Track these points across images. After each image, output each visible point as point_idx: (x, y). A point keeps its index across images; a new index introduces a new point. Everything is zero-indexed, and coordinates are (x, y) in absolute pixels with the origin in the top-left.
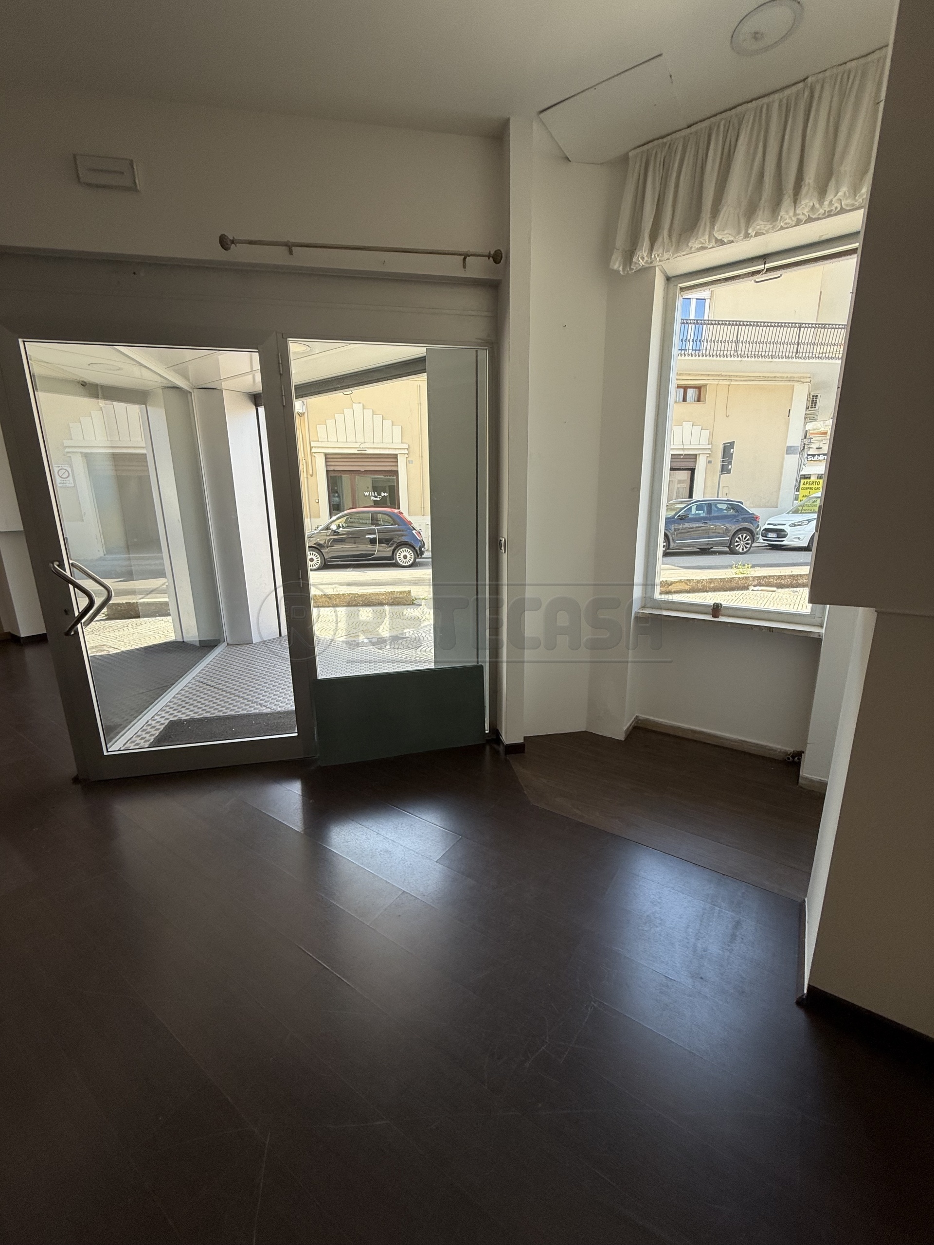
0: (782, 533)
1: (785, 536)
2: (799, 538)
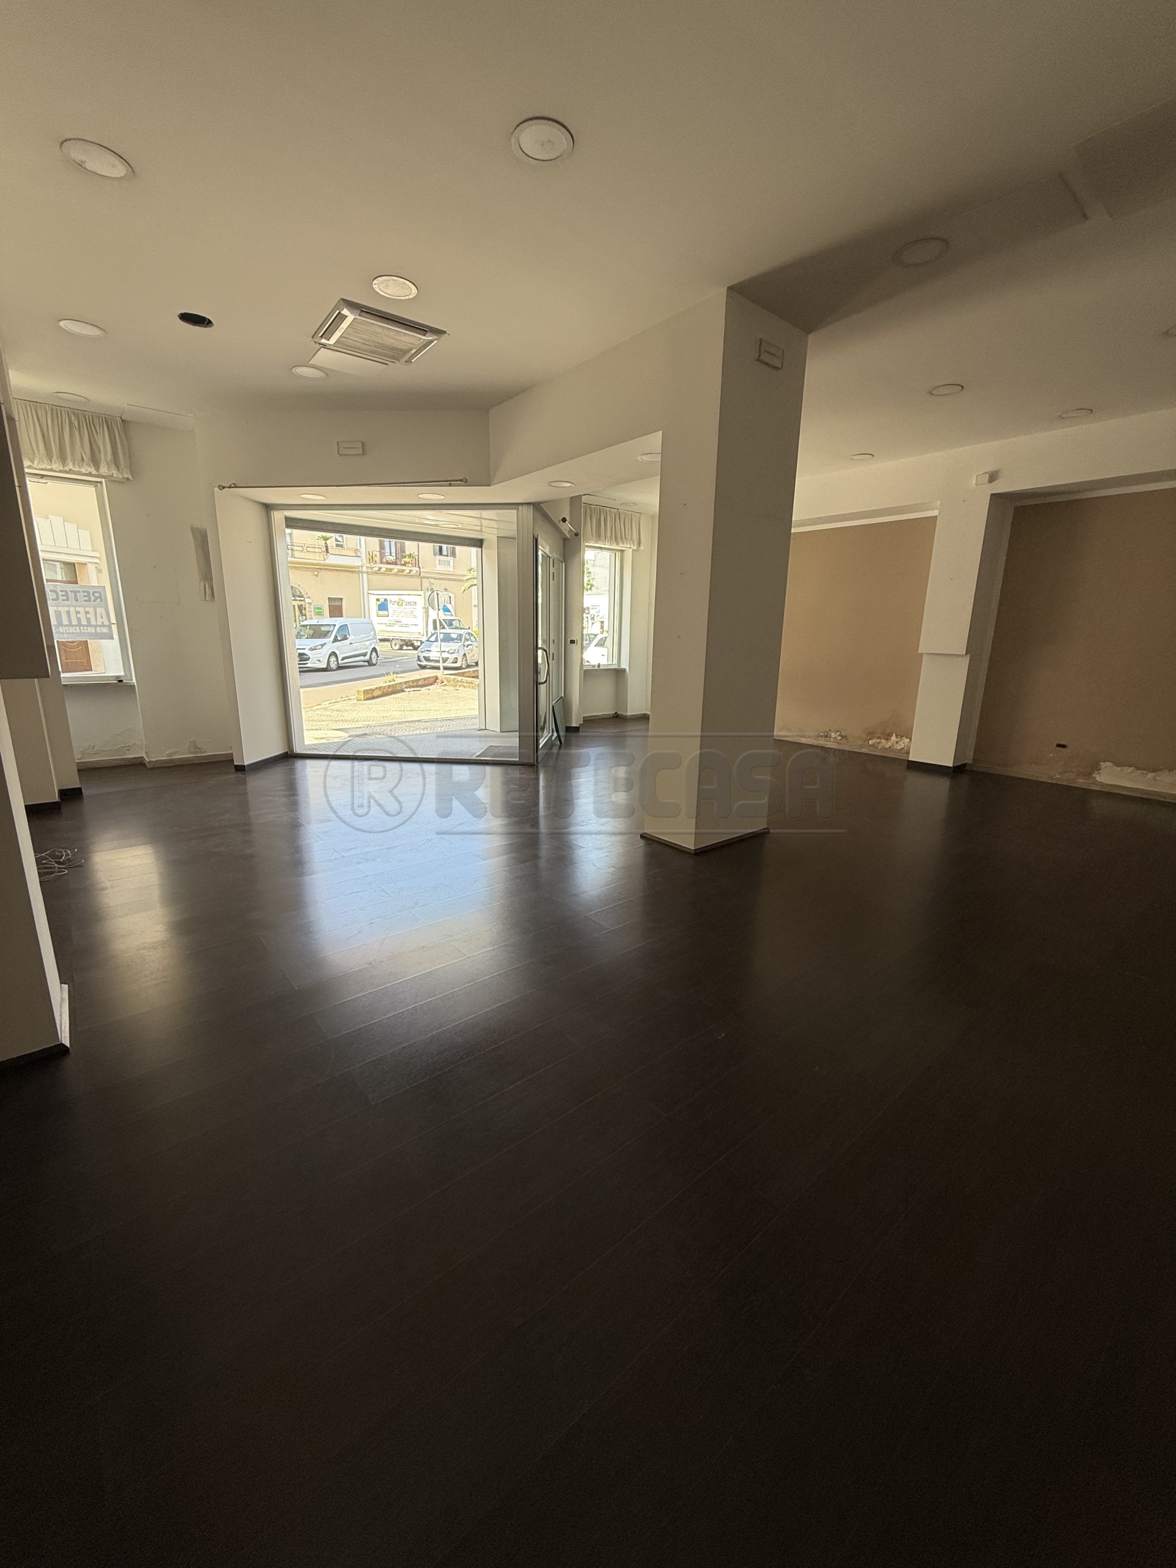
0: (305, 657)
1: (308, 659)
2: (319, 661)
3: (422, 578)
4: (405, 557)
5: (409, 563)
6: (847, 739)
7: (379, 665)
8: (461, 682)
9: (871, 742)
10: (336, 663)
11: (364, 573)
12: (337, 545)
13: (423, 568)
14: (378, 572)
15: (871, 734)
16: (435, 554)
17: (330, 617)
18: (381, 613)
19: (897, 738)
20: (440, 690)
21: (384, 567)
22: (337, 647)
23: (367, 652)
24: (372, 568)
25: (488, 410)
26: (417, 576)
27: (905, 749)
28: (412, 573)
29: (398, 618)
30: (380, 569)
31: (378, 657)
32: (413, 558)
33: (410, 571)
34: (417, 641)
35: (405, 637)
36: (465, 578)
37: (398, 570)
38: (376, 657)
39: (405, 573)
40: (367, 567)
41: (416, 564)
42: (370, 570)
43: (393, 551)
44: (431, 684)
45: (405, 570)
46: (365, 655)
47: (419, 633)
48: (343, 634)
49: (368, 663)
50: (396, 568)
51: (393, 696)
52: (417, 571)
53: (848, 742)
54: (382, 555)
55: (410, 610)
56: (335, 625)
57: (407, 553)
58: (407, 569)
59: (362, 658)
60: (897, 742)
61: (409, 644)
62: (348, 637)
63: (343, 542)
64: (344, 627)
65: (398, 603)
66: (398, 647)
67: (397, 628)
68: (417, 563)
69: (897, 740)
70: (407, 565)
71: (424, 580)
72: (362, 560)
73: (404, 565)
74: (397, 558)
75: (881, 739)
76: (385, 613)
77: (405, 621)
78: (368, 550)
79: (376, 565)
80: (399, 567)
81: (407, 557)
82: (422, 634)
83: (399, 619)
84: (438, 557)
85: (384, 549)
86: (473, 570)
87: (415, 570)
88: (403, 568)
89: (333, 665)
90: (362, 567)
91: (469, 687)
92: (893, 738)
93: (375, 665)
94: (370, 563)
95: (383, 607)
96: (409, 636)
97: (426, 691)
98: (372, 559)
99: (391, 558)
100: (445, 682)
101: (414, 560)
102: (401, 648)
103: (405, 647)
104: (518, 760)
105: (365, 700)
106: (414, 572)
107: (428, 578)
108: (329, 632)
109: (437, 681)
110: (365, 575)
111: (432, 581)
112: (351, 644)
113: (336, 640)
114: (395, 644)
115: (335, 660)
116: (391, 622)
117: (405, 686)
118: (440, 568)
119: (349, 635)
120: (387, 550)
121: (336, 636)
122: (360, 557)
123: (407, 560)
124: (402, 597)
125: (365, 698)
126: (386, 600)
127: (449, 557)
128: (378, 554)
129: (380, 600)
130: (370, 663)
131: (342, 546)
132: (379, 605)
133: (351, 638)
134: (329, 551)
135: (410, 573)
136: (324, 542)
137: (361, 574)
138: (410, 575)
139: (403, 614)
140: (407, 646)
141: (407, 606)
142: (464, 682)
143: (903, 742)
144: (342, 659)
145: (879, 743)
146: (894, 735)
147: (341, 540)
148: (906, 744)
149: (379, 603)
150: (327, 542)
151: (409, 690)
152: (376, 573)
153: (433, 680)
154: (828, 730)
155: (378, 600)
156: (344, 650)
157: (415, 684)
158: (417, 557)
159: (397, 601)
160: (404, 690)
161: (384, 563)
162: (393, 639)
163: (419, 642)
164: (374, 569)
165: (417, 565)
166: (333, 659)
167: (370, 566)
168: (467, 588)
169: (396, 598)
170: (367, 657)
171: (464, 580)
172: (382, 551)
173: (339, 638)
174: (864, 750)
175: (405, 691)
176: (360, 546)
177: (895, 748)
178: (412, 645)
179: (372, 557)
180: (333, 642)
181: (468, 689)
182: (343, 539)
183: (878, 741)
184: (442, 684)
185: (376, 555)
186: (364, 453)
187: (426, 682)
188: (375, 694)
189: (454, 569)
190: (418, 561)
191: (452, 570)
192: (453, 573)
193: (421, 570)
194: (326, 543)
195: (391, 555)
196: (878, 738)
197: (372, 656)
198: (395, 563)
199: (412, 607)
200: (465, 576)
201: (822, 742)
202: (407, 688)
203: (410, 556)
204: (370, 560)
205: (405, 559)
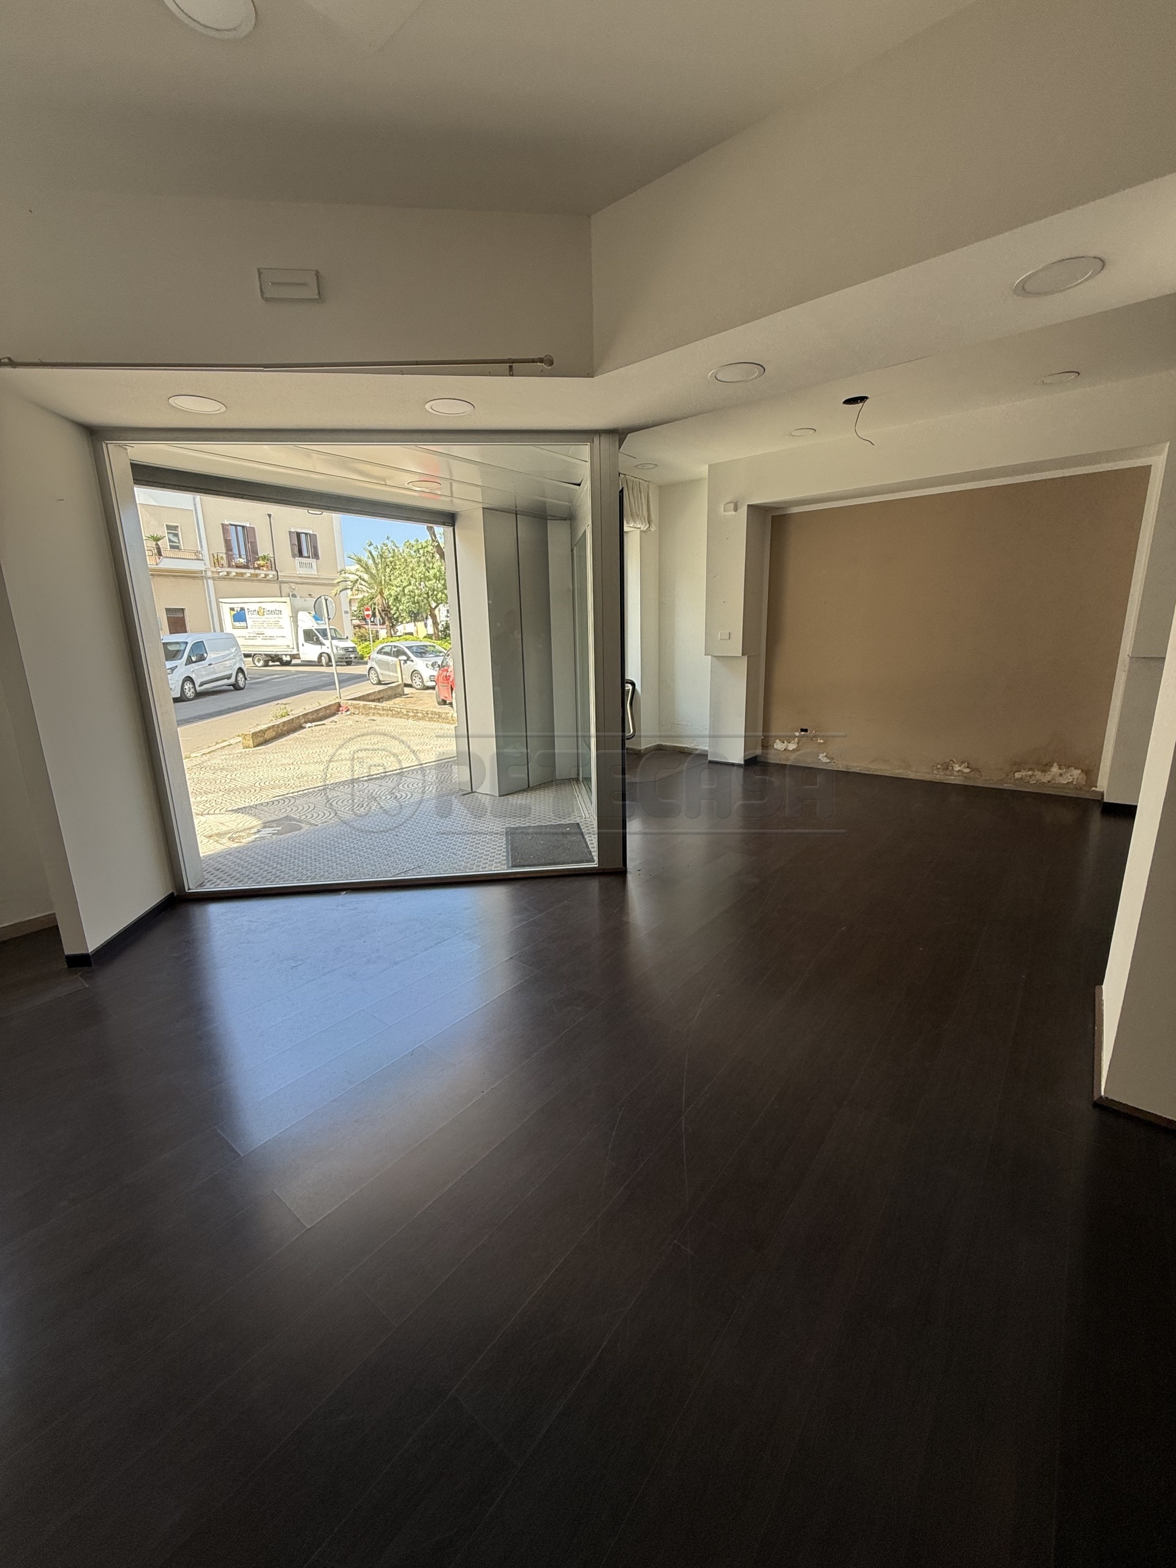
3: (280, 583)
4: (258, 559)
5: (262, 566)
6: (980, 772)
7: (247, 689)
8: (375, 708)
9: (1017, 775)
10: (192, 690)
11: (209, 578)
12: (172, 547)
13: (280, 571)
14: (228, 577)
15: (1019, 765)
16: (294, 556)
17: (171, 633)
18: (237, 624)
19: (1060, 769)
20: (350, 722)
21: (234, 572)
22: (194, 671)
23: (232, 674)
24: (219, 572)
25: (589, 216)
26: (274, 581)
27: (1074, 783)
28: (268, 578)
29: (259, 630)
30: (228, 573)
31: (246, 679)
32: (268, 560)
33: (266, 575)
34: (286, 655)
35: (272, 651)
36: (336, 581)
37: (251, 574)
38: (243, 679)
39: (260, 577)
40: (212, 572)
41: (271, 567)
42: (216, 575)
43: (243, 552)
44: (334, 714)
45: (260, 574)
46: (229, 677)
47: (288, 646)
48: (199, 653)
49: (234, 687)
50: (248, 572)
51: (291, 736)
52: (273, 575)
53: (981, 776)
54: (230, 558)
55: (274, 620)
56: (186, 643)
57: (260, 554)
58: (262, 573)
59: (226, 681)
60: (1061, 775)
61: (276, 659)
62: (205, 655)
63: (179, 543)
64: (199, 646)
65: (258, 612)
66: (261, 663)
67: (259, 641)
68: (273, 566)
69: (1061, 771)
70: (261, 568)
71: (283, 585)
72: (205, 564)
73: (258, 568)
74: (248, 561)
75: (1034, 771)
76: (243, 624)
77: (268, 632)
78: (211, 553)
79: (223, 569)
80: (252, 571)
81: (260, 559)
82: (291, 647)
83: (262, 630)
84: (298, 559)
85: (231, 550)
86: (343, 572)
87: (272, 574)
88: (257, 571)
89: (190, 693)
90: (205, 571)
91: (387, 715)
92: (1055, 769)
93: (242, 689)
94: (215, 567)
95: (239, 616)
96: (275, 650)
97: (333, 726)
98: (218, 561)
99: (242, 560)
100: (352, 710)
101: (269, 562)
102: (266, 665)
103: (271, 663)
104: (597, 866)
105: (255, 747)
106: (271, 576)
107: (287, 582)
108: (178, 651)
109: (341, 709)
110: (210, 582)
111: (293, 586)
112: (210, 665)
113: (189, 661)
114: (259, 661)
115: (191, 686)
116: (251, 635)
117: (303, 721)
118: (302, 572)
119: (207, 653)
120: (236, 551)
121: (189, 657)
122: (202, 560)
123: (261, 562)
124: (263, 605)
125: (255, 744)
126: (242, 609)
127: (311, 559)
128: (224, 556)
129: (236, 609)
130: (236, 687)
131: (177, 548)
132: (234, 615)
133: (211, 656)
134: (163, 554)
135: (265, 577)
136: (155, 543)
137: (205, 580)
138: (266, 580)
139: (265, 625)
140: (273, 661)
141: (271, 616)
142: (379, 710)
143: (1069, 774)
144: (200, 686)
145: (1031, 776)
146: (1055, 764)
147: (177, 541)
148: (1075, 777)
149: (233, 613)
150: (159, 543)
151: (309, 725)
152: (223, 578)
153: (335, 707)
154: (947, 760)
155: (232, 609)
156: (201, 673)
157: (314, 717)
158: (272, 559)
159: (257, 609)
160: (304, 725)
161: (232, 567)
162: (255, 654)
163: (288, 657)
164: (221, 574)
165: (273, 569)
166: (188, 686)
167: (215, 570)
168: (338, 592)
169: (255, 607)
170: (232, 680)
171: (334, 584)
172: (230, 553)
173: (194, 659)
174: (1006, 786)
175: (305, 728)
176: (201, 547)
177: (1057, 782)
178: (280, 660)
179: (218, 559)
180: (186, 665)
181: (386, 718)
182: (179, 540)
183: (1030, 773)
184: (348, 713)
185: (222, 558)
186: (321, 298)
187: (328, 711)
188: (267, 736)
189: (317, 572)
190: (275, 563)
191: (316, 573)
192: (318, 577)
193: (279, 574)
194: (157, 544)
195: (240, 557)
196: (1030, 770)
197: (239, 679)
198: (246, 567)
199: (276, 616)
200: (334, 579)
201: (939, 776)
202: (306, 722)
203: (264, 558)
204: (215, 563)
205: (258, 562)
